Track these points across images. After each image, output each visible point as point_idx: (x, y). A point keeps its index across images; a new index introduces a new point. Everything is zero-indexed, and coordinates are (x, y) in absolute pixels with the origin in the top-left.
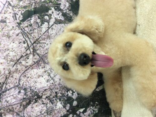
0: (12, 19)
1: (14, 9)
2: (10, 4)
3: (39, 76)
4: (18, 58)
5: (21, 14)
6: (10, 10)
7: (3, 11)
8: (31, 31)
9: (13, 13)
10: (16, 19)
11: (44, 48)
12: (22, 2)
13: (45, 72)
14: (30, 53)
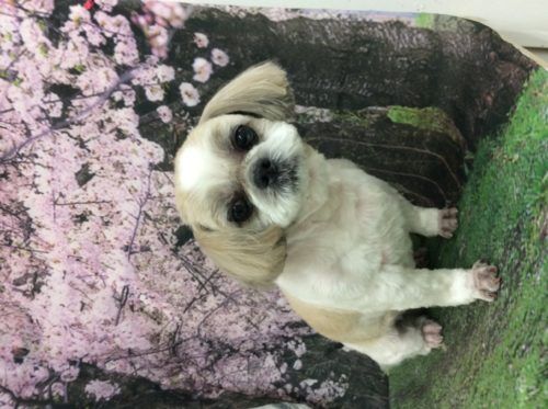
0: (159, 243)
1: (158, 225)
2: (147, 216)
3: (231, 323)
4: (189, 301)
5: (173, 233)
6: (150, 228)
7: (139, 231)
8: (199, 260)
9: (157, 231)
10: (166, 243)
11: (230, 284)
12: (170, 210)
13: (241, 317)
14: (208, 293)
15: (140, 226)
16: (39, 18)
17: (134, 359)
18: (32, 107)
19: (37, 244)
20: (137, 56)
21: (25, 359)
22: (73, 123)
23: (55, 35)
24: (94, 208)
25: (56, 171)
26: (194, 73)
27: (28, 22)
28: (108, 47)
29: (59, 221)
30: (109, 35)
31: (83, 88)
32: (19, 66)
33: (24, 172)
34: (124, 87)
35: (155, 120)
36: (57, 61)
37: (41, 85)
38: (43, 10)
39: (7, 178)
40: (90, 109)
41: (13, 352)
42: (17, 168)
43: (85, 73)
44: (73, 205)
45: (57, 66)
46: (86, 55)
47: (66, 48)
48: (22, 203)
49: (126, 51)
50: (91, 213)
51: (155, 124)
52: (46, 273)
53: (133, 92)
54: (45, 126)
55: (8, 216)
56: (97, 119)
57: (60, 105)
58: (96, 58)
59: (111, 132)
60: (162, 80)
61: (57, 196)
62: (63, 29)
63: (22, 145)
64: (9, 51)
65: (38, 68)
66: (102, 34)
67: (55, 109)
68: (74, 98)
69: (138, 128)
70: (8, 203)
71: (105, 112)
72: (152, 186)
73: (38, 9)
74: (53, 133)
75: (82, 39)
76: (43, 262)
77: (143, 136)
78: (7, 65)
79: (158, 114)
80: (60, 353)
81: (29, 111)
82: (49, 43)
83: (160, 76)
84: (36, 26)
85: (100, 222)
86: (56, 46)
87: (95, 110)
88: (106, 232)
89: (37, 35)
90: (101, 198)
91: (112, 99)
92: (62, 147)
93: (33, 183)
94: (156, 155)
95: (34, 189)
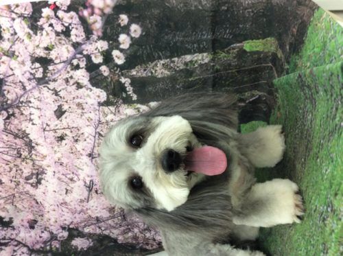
15: (97, 141)
16: (25, 17)
17: (100, 224)
18: (25, 72)
19: (36, 155)
20: (84, 37)
21: (36, 226)
22: (50, 81)
23: (35, 27)
24: (67, 132)
25: (43, 110)
26: (120, 44)
27: (18, 20)
28: (67, 32)
29: (48, 140)
30: (67, 25)
31: (54, 59)
32: (15, 48)
33: (24, 112)
34: (78, 56)
35: (99, 75)
36: (37, 43)
37: (29, 58)
38: (26, 12)
39: (14, 116)
40: (59, 71)
41: (28, 222)
42: (20, 109)
43: (54, 50)
44: (55, 131)
45: (38, 46)
46: (54, 38)
47: (42, 35)
48: (25, 131)
49: (77, 34)
50: (66, 135)
51: (99, 78)
52: (43, 173)
53: (84, 59)
54: (34, 83)
55: (18, 139)
56: (64, 77)
57: (41, 70)
58: (60, 39)
59: (73, 84)
60: (100, 50)
61: (45, 126)
62: (39, 23)
63: (21, 96)
64: (9, 39)
65: (26, 48)
66: (63, 24)
67: (39, 72)
68: (50, 65)
69: (89, 81)
70: (17, 132)
71: (68, 72)
72: (101, 116)
73: (23, 12)
74: (39, 88)
75: (51, 28)
76: (41, 167)
77: (93, 86)
78: (9, 47)
79: (100, 71)
80: (56, 222)
81: (23, 75)
82: (31, 32)
83: (99, 48)
84: (23, 22)
85: (73, 140)
86: (36, 34)
87: (63, 72)
88: (76, 146)
89: (24, 28)
90: (71, 125)
91: (72, 64)
92: (45, 96)
93: (30, 119)
94: (102, 97)
95: (31, 122)
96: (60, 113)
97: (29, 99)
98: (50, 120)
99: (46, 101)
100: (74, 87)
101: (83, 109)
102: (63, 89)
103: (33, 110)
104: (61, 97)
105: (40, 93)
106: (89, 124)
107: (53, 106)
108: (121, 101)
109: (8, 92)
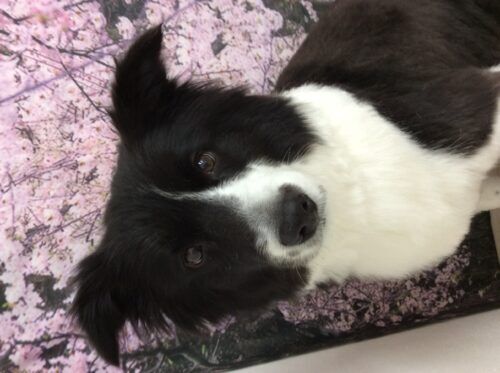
24: (226, 78)
25: (196, 41)
44: (208, 75)
59: (242, 4)
61: (195, 66)
63: (170, 18)
72: (274, 52)
74: (196, 4)
77: (266, 5)
90: (232, 67)
92: (203, 18)
93: (175, 54)
94: (276, 22)
95: (175, 61)
96: (218, 47)
97: (179, 24)
98: (203, 58)
99: (203, 27)
100: (243, 8)
101: (251, 41)
102: (228, 10)
103: (182, 41)
104: (224, 21)
105: (197, 14)
106: (256, 64)
107: (211, 35)
108: (302, 28)
109: (152, 12)
